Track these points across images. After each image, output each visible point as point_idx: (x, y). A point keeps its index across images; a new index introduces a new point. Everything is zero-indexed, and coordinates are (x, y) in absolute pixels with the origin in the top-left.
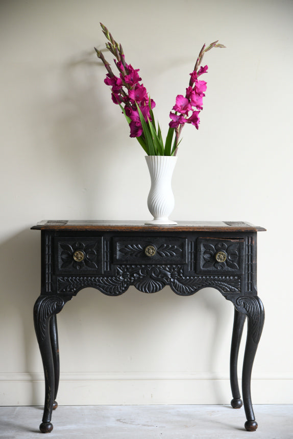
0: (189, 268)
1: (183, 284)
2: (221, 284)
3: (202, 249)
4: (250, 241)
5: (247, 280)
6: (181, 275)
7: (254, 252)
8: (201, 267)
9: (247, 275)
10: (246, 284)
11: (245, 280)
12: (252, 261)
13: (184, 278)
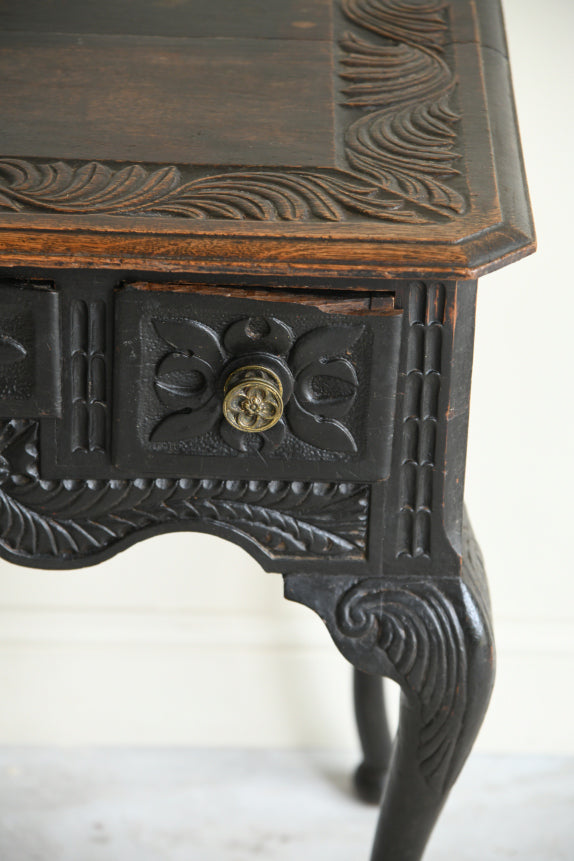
0: (75, 436)
1: (41, 514)
2: (256, 517)
3: (149, 344)
4: (433, 304)
5: (403, 498)
6: (32, 472)
7: (454, 363)
8: (143, 438)
9: (404, 477)
10: (401, 523)
11: (394, 503)
12: (437, 410)
13: (44, 485)
